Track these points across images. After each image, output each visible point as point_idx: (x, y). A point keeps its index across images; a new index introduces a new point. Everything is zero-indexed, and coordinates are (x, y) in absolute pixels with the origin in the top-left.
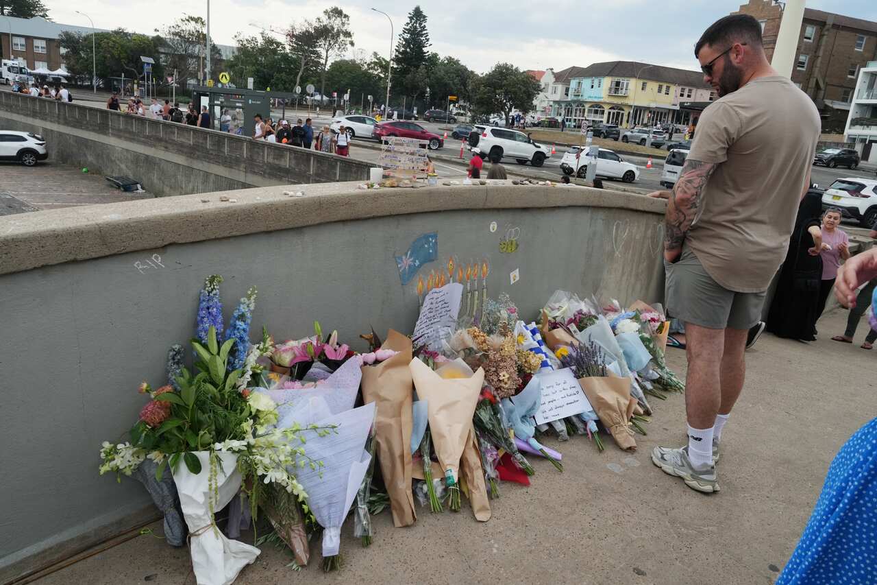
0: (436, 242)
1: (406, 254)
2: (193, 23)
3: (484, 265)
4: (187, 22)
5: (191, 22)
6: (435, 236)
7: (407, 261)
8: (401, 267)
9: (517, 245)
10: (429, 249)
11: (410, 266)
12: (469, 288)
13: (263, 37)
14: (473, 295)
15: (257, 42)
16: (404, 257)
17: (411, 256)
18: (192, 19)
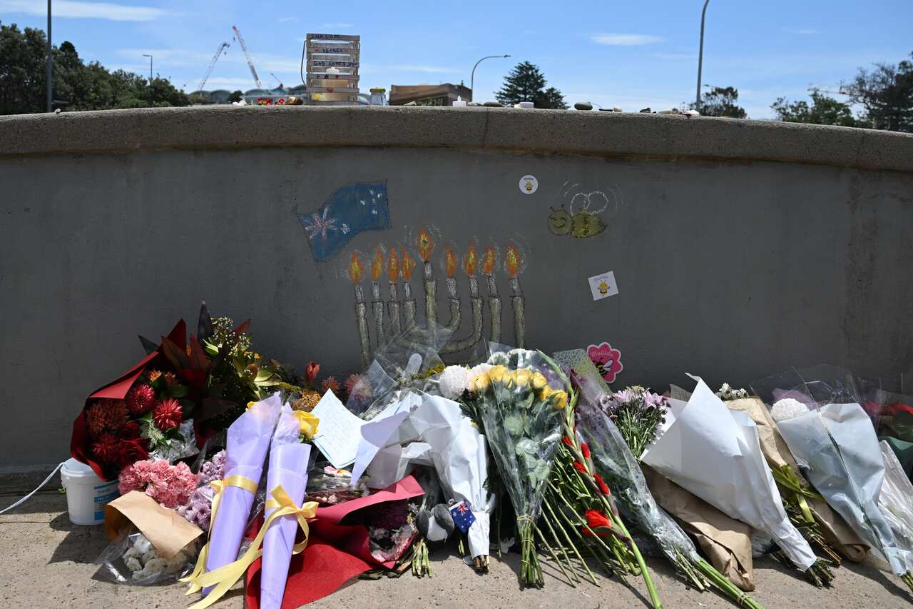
0: (385, 199)
1: (321, 212)
2: (721, 96)
3: (511, 252)
4: (713, 96)
5: (719, 95)
6: (382, 188)
7: (321, 224)
8: (310, 232)
9: (603, 226)
10: (370, 206)
11: (329, 232)
12: (475, 290)
13: (815, 100)
14: (487, 305)
15: (807, 108)
16: (316, 216)
17: (330, 215)
18: (719, 91)
